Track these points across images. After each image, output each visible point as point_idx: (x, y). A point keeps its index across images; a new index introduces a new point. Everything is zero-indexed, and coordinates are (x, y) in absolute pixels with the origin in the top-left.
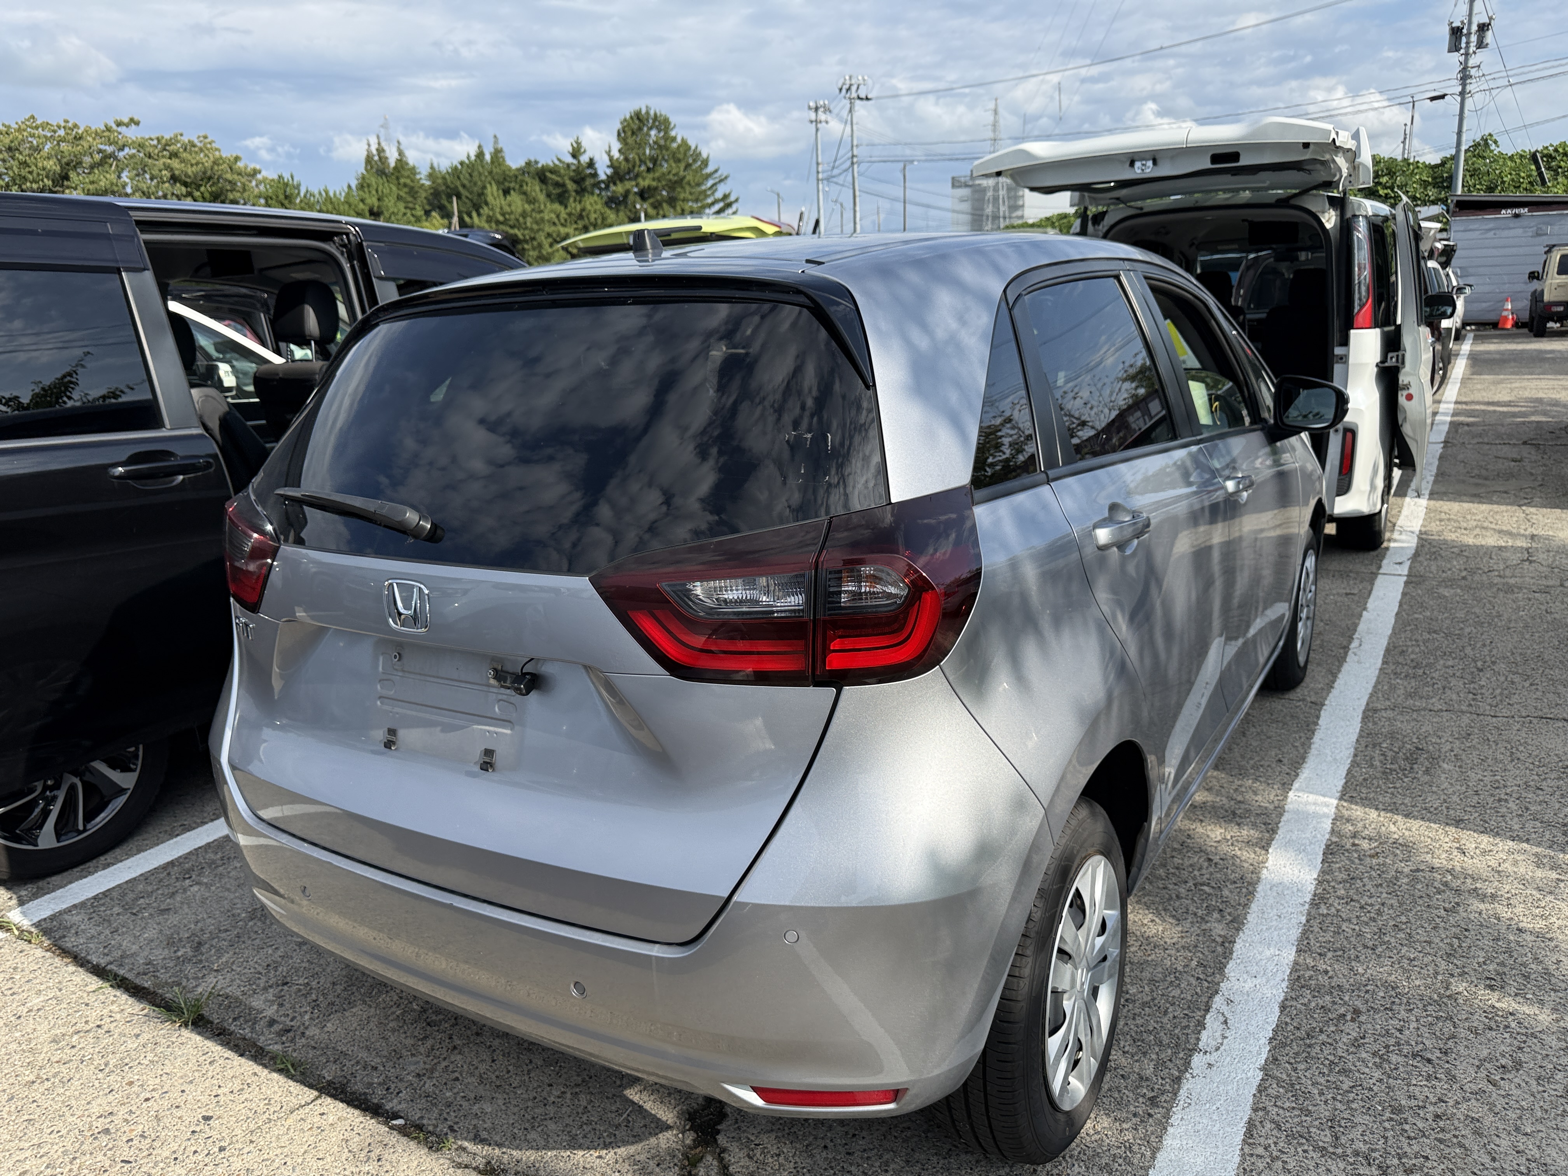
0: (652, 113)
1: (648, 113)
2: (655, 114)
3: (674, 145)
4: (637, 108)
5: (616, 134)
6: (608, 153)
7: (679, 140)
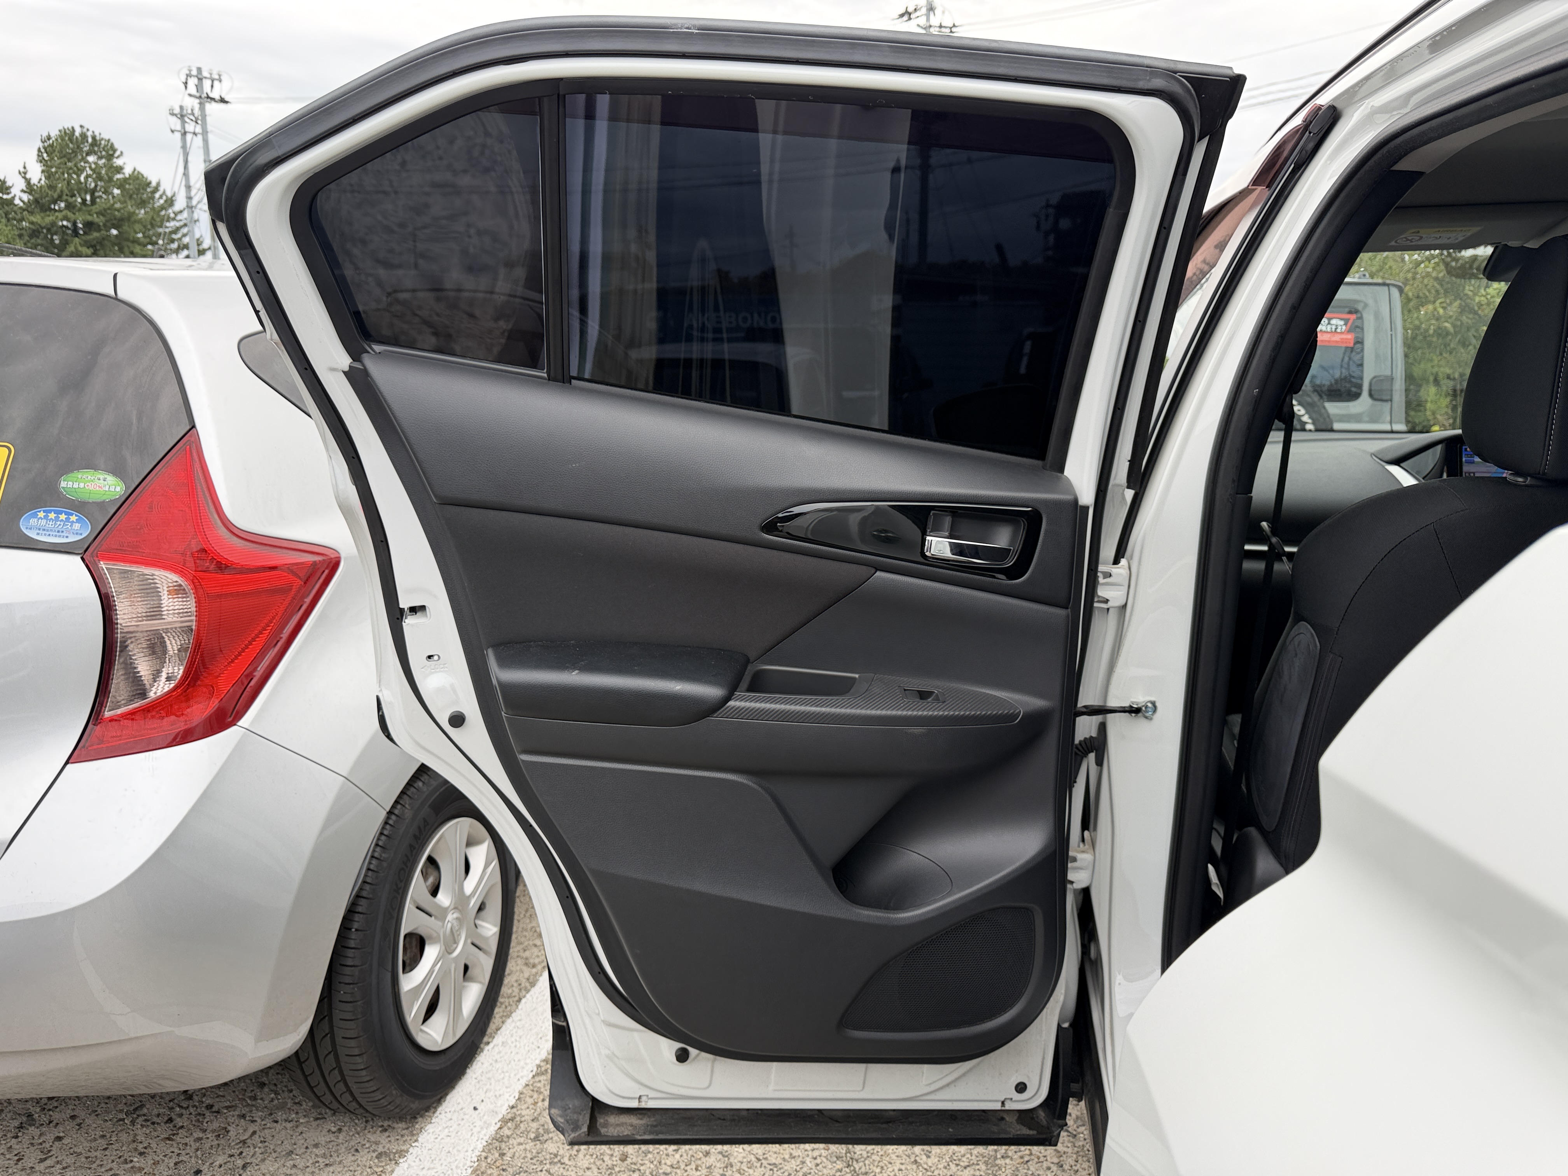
0: (89, 134)
1: (84, 136)
2: (94, 138)
3: (119, 176)
4: (68, 125)
5: (36, 152)
6: (24, 174)
7: (128, 171)
